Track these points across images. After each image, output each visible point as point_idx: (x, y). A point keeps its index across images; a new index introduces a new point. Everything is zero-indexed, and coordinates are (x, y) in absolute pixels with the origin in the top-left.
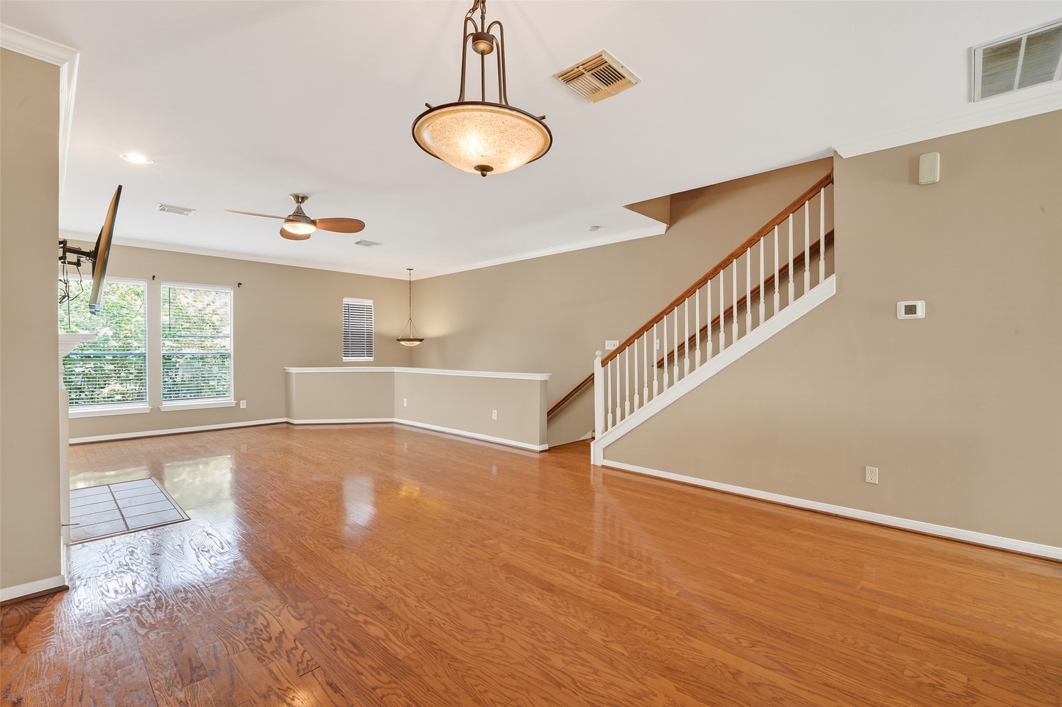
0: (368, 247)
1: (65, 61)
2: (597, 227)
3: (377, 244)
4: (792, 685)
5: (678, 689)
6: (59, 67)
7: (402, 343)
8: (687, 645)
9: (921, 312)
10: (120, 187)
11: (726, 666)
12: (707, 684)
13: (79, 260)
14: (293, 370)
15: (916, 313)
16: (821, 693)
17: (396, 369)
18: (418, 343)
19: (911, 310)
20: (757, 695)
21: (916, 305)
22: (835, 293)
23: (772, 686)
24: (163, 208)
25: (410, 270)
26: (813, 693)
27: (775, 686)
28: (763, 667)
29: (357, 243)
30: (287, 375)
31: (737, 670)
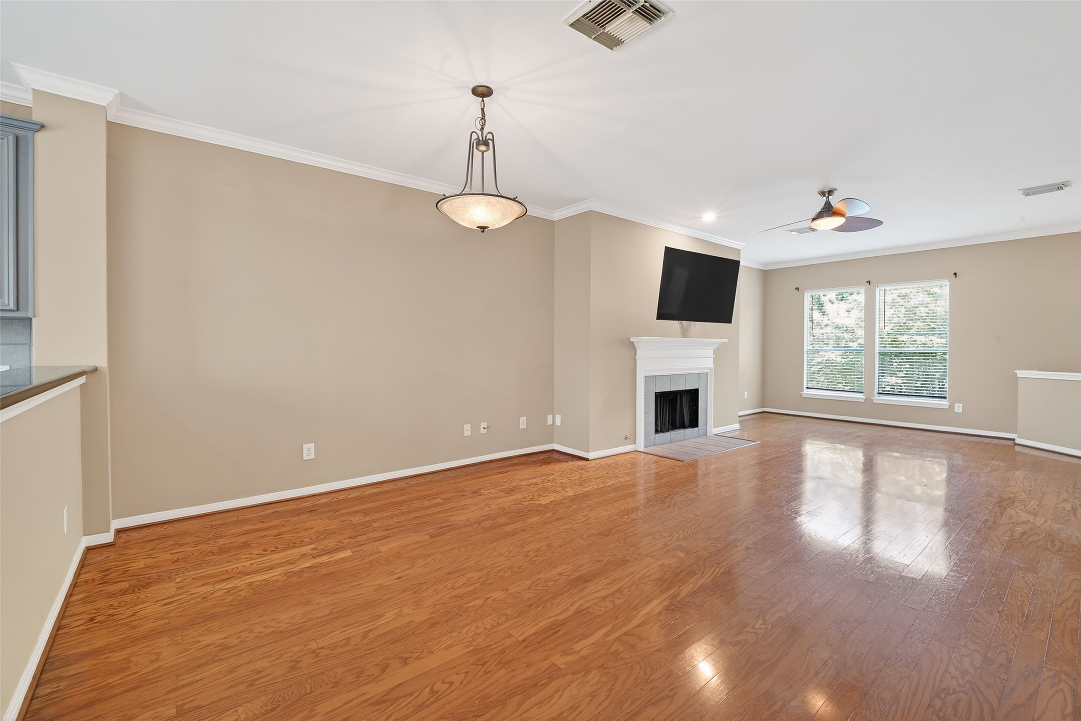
4: (365, 694)
5: (412, 622)
8: (460, 643)
11: (418, 658)
12: (406, 638)
16: (340, 709)
20: (374, 664)
23: (375, 678)
26: (346, 703)
27: (374, 679)
28: (400, 684)
31: (408, 664)
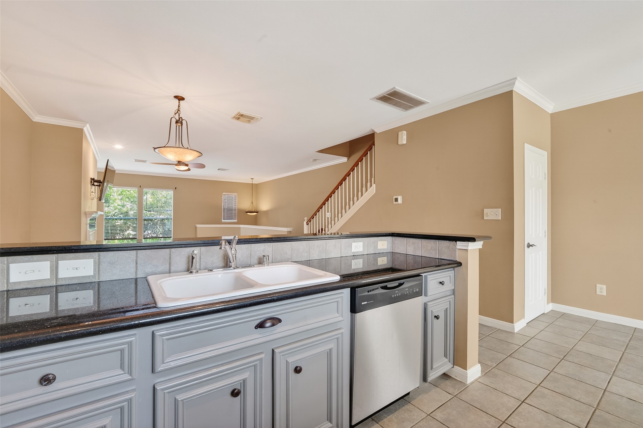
0: (224, 171)
1: (85, 127)
2: (316, 160)
3: (227, 170)
6: (83, 129)
7: (248, 213)
9: (400, 201)
10: (108, 160)
13: (100, 184)
14: (198, 226)
15: (398, 201)
17: (241, 226)
18: (255, 214)
19: (396, 200)
21: (398, 198)
22: (375, 192)
24: (136, 161)
25: (252, 179)
29: (219, 170)
30: (196, 227)
